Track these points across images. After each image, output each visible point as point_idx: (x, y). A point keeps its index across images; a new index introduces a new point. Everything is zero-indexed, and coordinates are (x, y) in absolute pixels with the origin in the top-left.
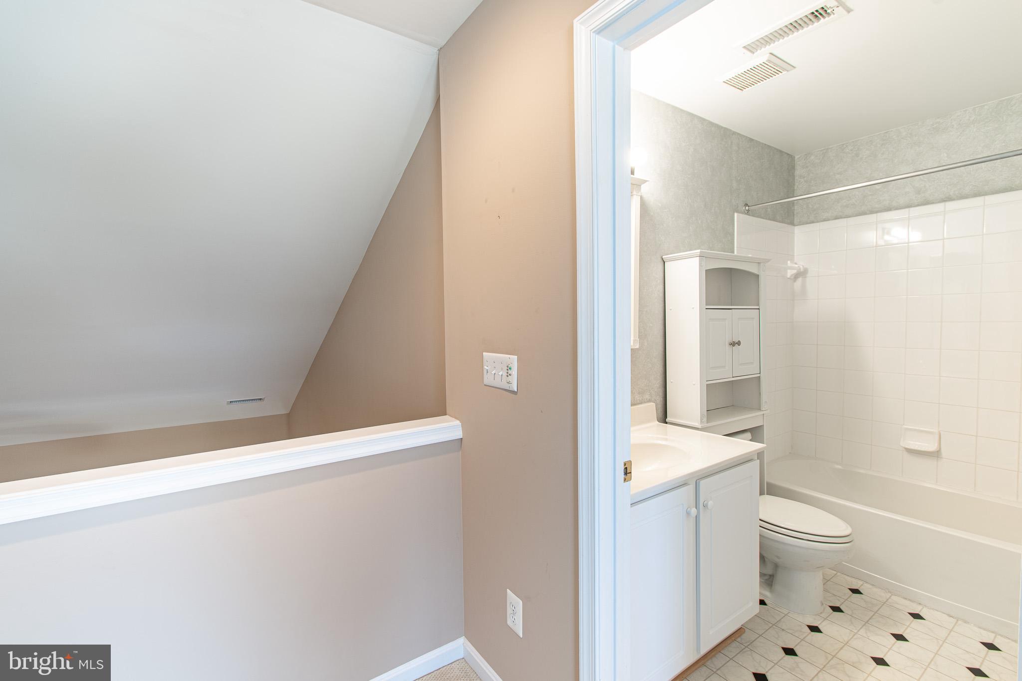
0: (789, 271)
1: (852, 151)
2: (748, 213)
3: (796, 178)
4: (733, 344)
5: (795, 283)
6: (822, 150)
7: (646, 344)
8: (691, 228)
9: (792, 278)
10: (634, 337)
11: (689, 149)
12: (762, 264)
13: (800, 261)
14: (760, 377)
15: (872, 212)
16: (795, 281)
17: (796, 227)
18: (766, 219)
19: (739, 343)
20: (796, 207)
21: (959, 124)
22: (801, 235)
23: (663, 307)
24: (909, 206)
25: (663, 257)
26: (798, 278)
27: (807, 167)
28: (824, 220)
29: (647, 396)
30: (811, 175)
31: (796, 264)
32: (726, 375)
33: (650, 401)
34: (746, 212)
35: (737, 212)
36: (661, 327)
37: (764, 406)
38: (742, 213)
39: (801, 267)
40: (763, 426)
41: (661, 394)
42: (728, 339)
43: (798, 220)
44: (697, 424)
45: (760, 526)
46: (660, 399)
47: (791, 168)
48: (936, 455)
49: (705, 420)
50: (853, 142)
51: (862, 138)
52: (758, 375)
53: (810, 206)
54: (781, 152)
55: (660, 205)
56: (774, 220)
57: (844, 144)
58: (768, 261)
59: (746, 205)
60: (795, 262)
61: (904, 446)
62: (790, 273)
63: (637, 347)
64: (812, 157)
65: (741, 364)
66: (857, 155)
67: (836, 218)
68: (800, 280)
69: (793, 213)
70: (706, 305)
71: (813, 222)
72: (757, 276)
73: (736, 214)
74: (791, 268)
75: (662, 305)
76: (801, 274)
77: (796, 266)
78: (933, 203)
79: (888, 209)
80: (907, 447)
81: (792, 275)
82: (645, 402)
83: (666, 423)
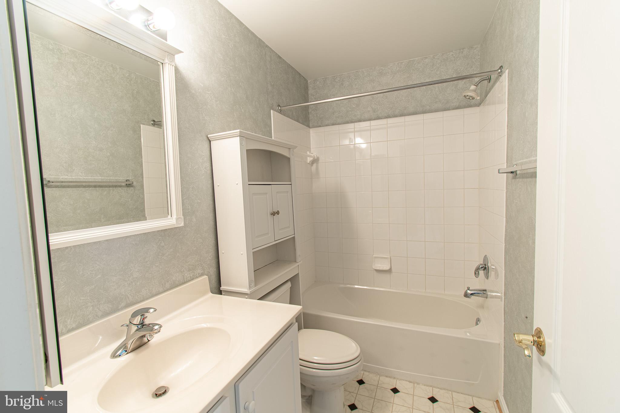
0: (308, 158)
1: (339, 81)
2: (280, 112)
3: (310, 96)
4: (273, 214)
5: (312, 167)
6: (323, 78)
7: (194, 220)
8: (235, 114)
9: (311, 163)
10: (177, 216)
11: (229, 43)
12: (291, 150)
13: (314, 152)
14: (294, 237)
15: (352, 122)
16: (312, 166)
17: (311, 129)
18: (293, 119)
19: (278, 213)
20: (310, 115)
21: (392, 72)
22: (314, 134)
23: (212, 184)
24: (370, 120)
25: (208, 136)
26: (314, 163)
27: (315, 89)
28: (327, 125)
29: (200, 271)
30: (318, 94)
31: (312, 154)
32: (269, 241)
33: (202, 275)
34: (279, 111)
35: (273, 110)
36: (211, 203)
37: (299, 259)
38: (276, 111)
39: (315, 156)
40: (299, 273)
41: (214, 265)
42: (270, 210)
43: (312, 125)
44: (246, 290)
45: (300, 365)
46: (213, 271)
47: (306, 88)
48: (389, 271)
49: (253, 284)
50: (340, 75)
51: (344, 73)
52: (293, 236)
53: (318, 115)
54: (300, 74)
55: (202, 85)
56: (298, 121)
57: (335, 76)
58: (296, 147)
59: (279, 106)
60: (312, 152)
61: (374, 268)
62: (309, 160)
63: (182, 224)
64: (318, 83)
65: (281, 229)
66: (342, 84)
67: (333, 125)
68: (315, 165)
69: (309, 119)
70: (249, 181)
71: (320, 126)
72: (288, 159)
73: (272, 111)
74: (310, 156)
75: (210, 182)
76: (315, 161)
77: (313, 155)
78: (382, 119)
79: (360, 121)
80: (376, 269)
81: (310, 162)
82: (197, 277)
83: (220, 292)
